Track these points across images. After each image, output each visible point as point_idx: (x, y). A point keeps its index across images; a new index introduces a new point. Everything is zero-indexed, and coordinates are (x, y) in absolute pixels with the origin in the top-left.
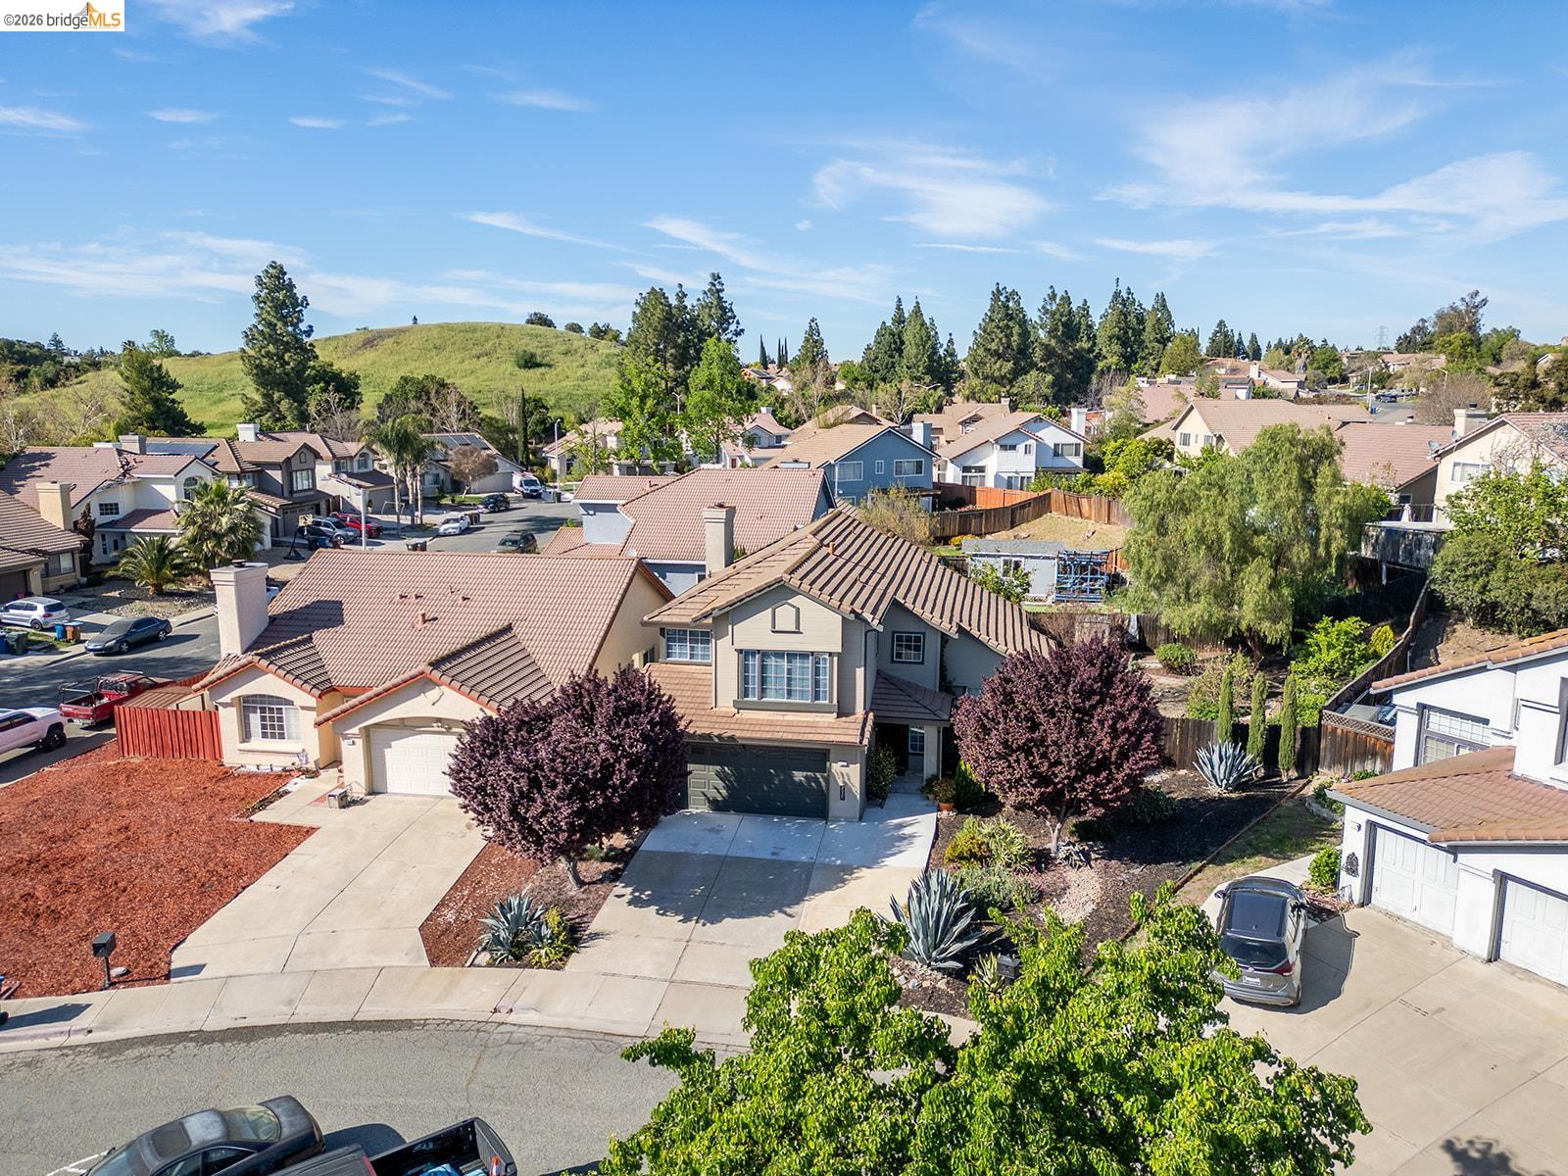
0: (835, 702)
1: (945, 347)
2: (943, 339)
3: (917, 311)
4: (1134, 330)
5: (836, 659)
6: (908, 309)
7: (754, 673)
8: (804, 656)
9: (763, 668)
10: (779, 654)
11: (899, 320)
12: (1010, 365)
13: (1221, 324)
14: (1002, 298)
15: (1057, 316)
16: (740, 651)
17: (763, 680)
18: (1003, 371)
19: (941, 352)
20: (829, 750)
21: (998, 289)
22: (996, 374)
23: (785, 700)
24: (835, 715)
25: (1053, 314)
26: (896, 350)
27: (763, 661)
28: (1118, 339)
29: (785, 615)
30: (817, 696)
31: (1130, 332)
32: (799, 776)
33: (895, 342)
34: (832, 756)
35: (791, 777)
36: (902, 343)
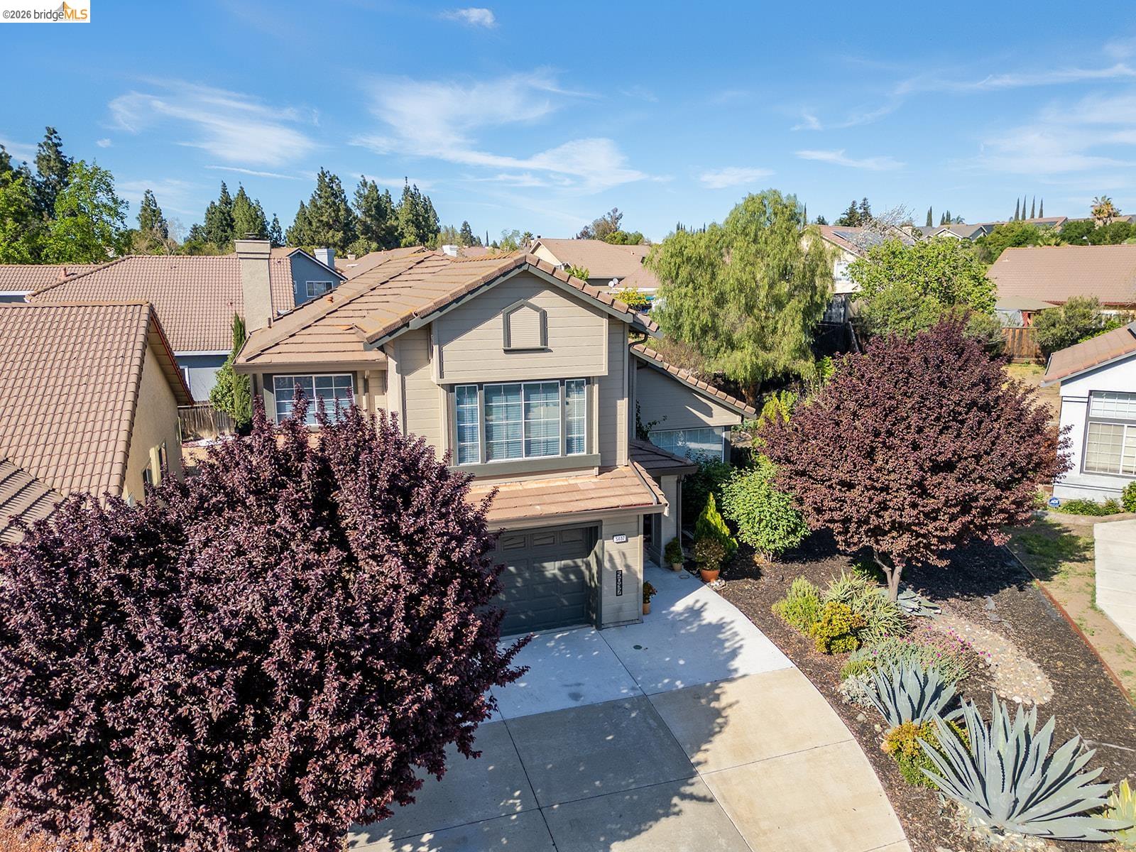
0: (596, 451)
1: (271, 224)
2: (269, 218)
3: (242, 194)
4: (423, 217)
5: (596, 387)
6: (233, 194)
7: (475, 424)
8: (548, 386)
9: (488, 410)
10: (511, 388)
11: (227, 201)
12: (340, 234)
13: (465, 224)
14: (327, 180)
15: (370, 200)
16: (450, 388)
17: (488, 432)
18: (336, 239)
19: (269, 228)
20: (601, 521)
21: (323, 173)
22: (331, 241)
23: (524, 458)
24: (596, 470)
25: (366, 198)
26: (228, 225)
27: (487, 401)
28: (413, 222)
29: (524, 325)
30: (569, 446)
31: (421, 218)
32: (552, 568)
33: (226, 220)
34: (605, 530)
35: (541, 571)
36: (233, 220)
